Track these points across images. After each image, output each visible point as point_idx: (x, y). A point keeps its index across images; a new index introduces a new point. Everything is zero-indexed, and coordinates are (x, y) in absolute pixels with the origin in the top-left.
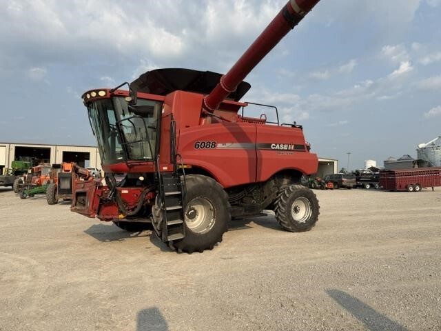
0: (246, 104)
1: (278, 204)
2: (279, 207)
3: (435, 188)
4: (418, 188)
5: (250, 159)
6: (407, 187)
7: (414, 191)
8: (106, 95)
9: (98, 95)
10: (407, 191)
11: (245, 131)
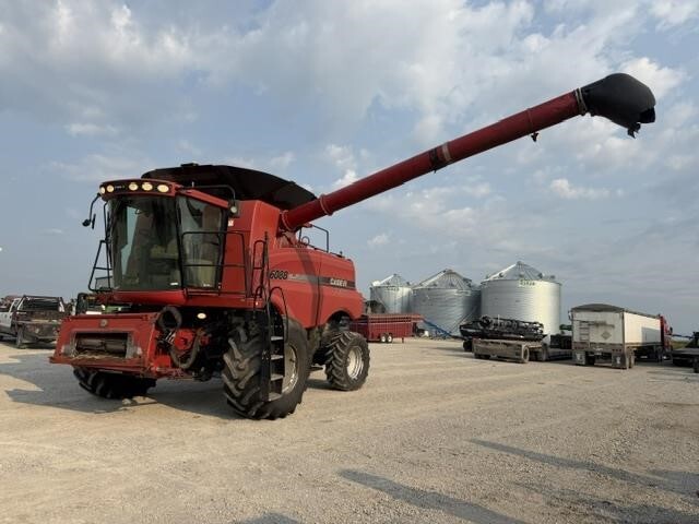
0: (311, 226)
1: (332, 354)
2: (335, 359)
3: (405, 339)
4: (390, 339)
5: (314, 295)
6: (379, 337)
7: (387, 342)
8: (170, 191)
9: (140, 188)
10: (380, 342)
11: (313, 259)
